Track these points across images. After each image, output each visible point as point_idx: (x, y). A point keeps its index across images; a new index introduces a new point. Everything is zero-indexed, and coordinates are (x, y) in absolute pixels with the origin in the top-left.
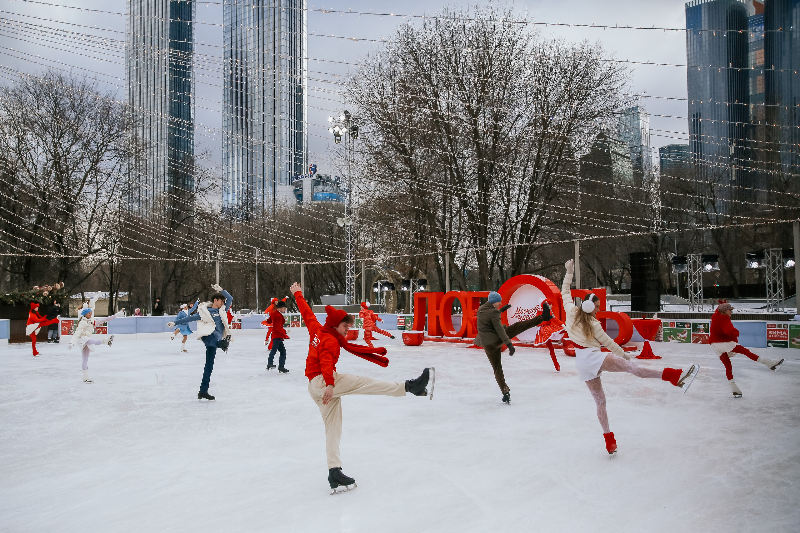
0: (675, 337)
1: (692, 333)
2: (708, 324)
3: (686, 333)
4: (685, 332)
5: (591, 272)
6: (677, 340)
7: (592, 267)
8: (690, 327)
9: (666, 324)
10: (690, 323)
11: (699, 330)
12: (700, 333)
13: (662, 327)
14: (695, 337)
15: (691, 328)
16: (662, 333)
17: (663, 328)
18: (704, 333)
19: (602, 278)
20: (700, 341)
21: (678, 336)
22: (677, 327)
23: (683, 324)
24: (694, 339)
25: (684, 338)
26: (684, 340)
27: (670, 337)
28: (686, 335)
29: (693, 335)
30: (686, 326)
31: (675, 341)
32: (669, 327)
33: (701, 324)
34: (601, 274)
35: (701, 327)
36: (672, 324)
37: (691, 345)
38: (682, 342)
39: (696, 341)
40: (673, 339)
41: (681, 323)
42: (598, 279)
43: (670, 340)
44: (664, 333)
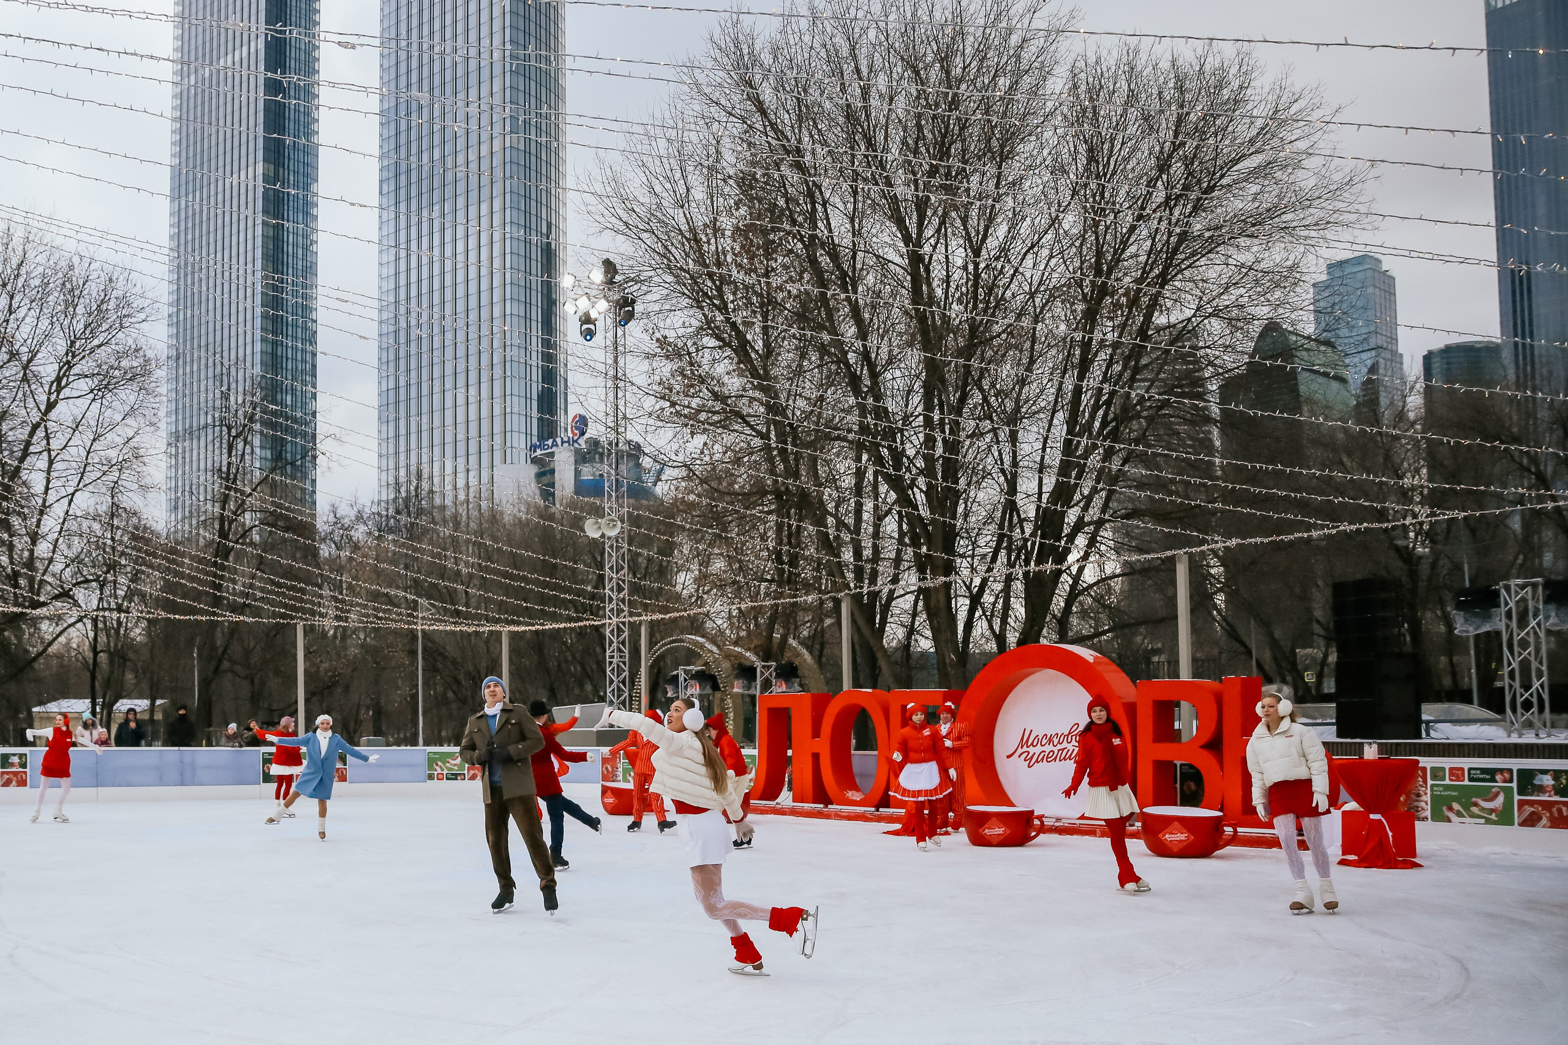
0: (1467, 809)
1: (1517, 798)
3: (1501, 798)
4: (1497, 795)
5: (1242, 649)
6: (1473, 816)
7: (1244, 639)
8: (1511, 781)
9: (1438, 773)
10: (1510, 772)
11: (1541, 790)
12: (1544, 798)
13: (1425, 783)
14: (1529, 809)
15: (1514, 785)
16: (1427, 798)
17: (1430, 783)
18: (1556, 798)
19: (1269, 666)
20: (1544, 821)
21: (1476, 805)
22: (1472, 780)
23: (1491, 773)
24: (1526, 814)
25: (1492, 811)
26: (1493, 817)
27: (1451, 809)
28: (1499, 803)
29: (1521, 803)
30: (1498, 779)
31: (1468, 820)
32: (1447, 782)
33: (1544, 772)
34: (1267, 655)
35: (1547, 781)
36: (1457, 774)
37: (1517, 832)
38: (1488, 821)
39: (1531, 821)
40: (1459, 814)
41: (1484, 772)
42: (1260, 666)
43: (1451, 815)
44: (1432, 796)
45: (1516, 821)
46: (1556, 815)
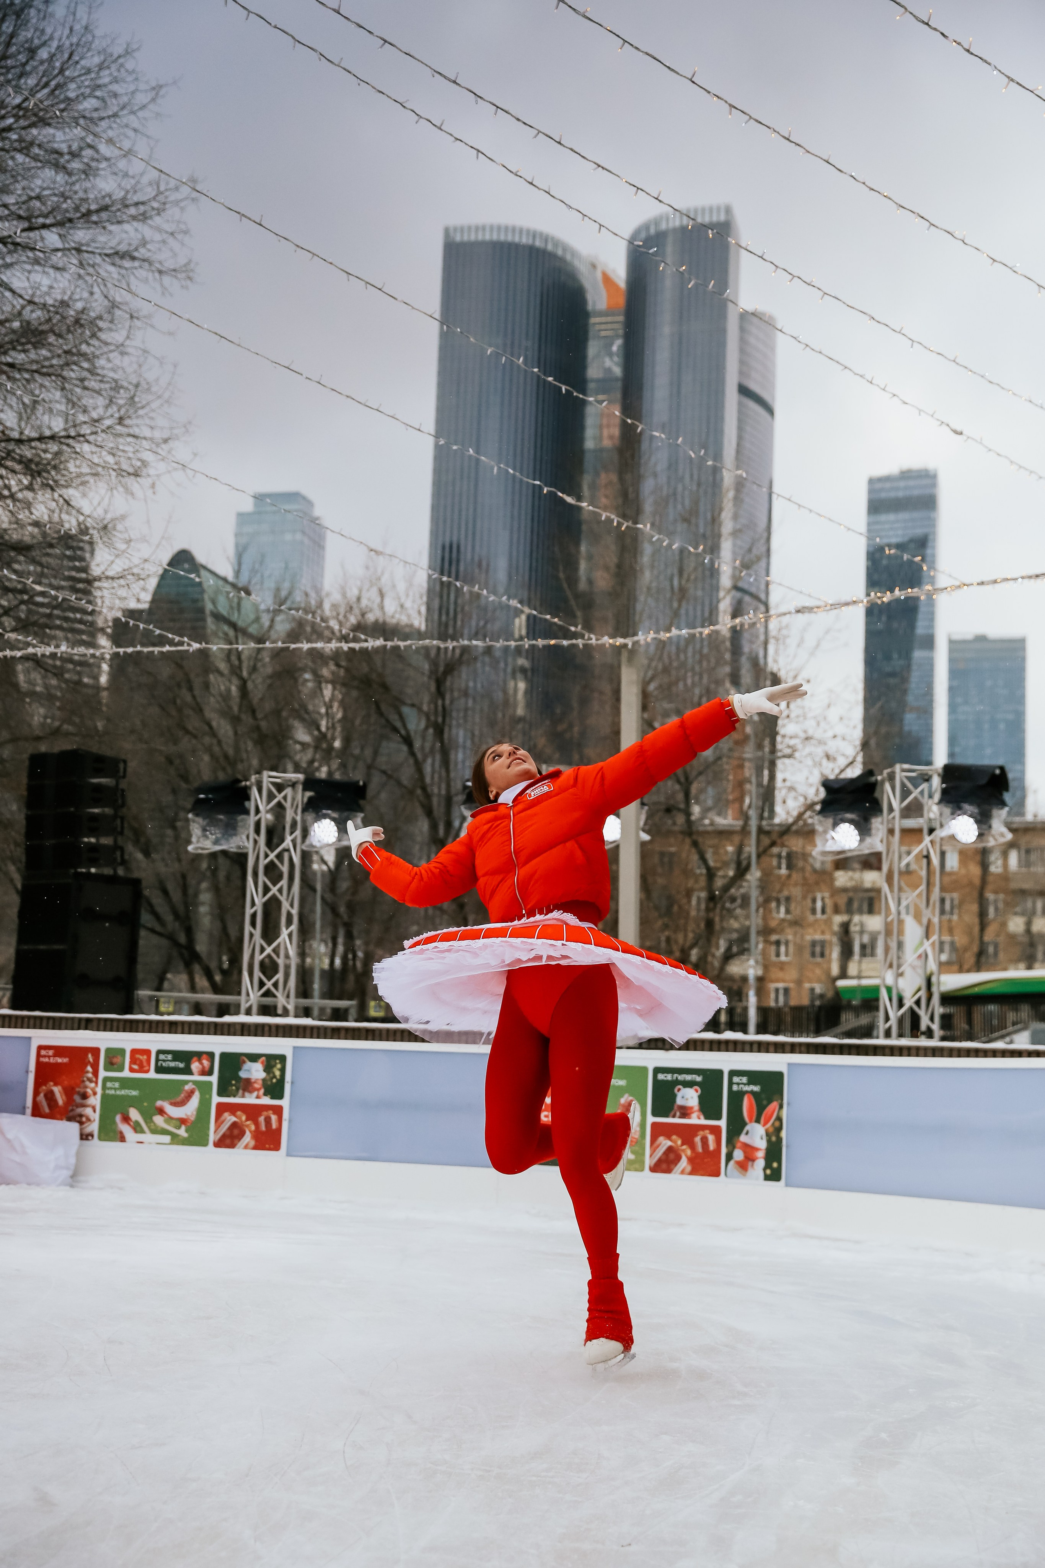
0: (148, 1118)
1: (216, 1099)
2: (282, 1058)
3: (195, 1102)
4: (190, 1094)
6: (155, 1130)
8: (210, 1073)
9: (114, 1058)
10: (211, 1055)
11: (247, 1086)
12: (250, 1099)
13: (96, 1073)
14: (229, 1119)
15: (214, 1079)
16: (95, 1101)
17: (102, 1074)
18: (266, 1101)
20: (248, 1138)
21: (161, 1111)
22: (159, 1070)
23: (185, 1057)
24: (224, 1128)
25: (183, 1121)
26: (182, 1132)
27: (126, 1119)
28: (190, 1109)
29: (222, 1108)
30: (195, 1066)
31: (148, 1137)
32: (126, 1073)
33: (254, 1058)
35: (255, 1072)
36: (139, 1057)
37: (210, 1155)
38: (176, 1140)
39: (229, 1140)
40: (137, 1129)
41: (178, 1055)
43: (126, 1129)
44: (104, 1097)
45: (212, 1137)
46: (263, 1128)
